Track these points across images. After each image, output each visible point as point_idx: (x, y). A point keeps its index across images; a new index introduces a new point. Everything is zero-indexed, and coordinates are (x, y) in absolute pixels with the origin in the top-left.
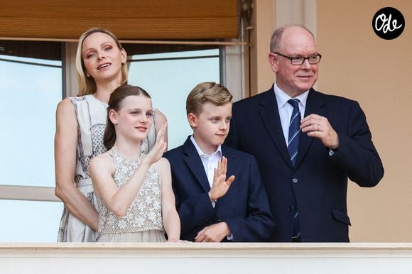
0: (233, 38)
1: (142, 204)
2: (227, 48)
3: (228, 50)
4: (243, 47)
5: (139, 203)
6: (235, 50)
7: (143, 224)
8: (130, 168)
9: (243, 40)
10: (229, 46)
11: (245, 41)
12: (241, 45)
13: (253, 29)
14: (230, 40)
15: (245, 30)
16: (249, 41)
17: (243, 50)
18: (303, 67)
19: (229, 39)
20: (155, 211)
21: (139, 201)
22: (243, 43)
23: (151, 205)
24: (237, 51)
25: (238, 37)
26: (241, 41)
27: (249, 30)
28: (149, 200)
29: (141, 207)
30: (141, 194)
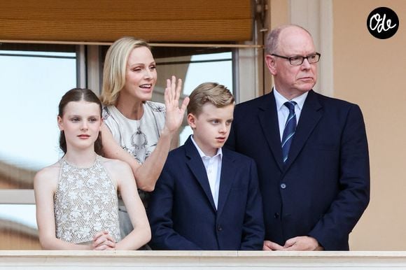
0: (247, 40)
1: (88, 213)
2: (240, 51)
3: (241, 53)
4: (256, 49)
5: (86, 212)
6: (249, 53)
7: (89, 234)
8: (77, 177)
9: (256, 43)
10: (243, 48)
11: (259, 44)
12: (254, 48)
13: (267, 32)
14: (243, 43)
15: (259, 33)
16: (263, 44)
17: (257, 53)
18: (303, 68)
19: (242, 41)
20: (102, 221)
21: (86, 210)
22: (257, 46)
23: (99, 215)
24: (250, 53)
25: (251, 39)
26: (254, 44)
27: (263, 32)
28: (96, 209)
29: (87, 217)
30: (89, 203)
